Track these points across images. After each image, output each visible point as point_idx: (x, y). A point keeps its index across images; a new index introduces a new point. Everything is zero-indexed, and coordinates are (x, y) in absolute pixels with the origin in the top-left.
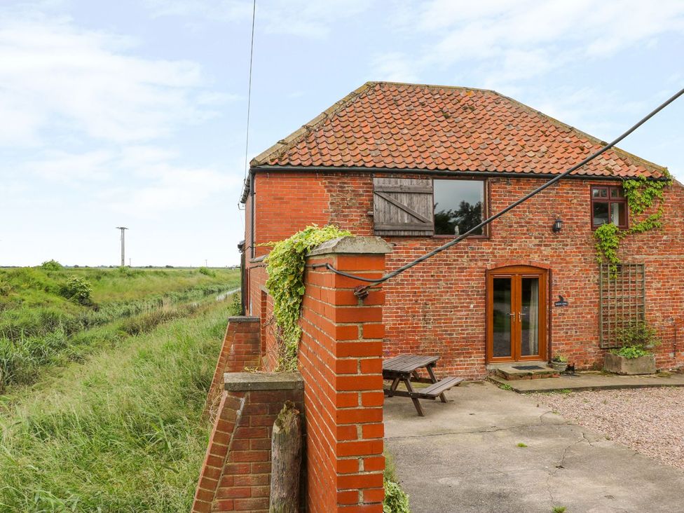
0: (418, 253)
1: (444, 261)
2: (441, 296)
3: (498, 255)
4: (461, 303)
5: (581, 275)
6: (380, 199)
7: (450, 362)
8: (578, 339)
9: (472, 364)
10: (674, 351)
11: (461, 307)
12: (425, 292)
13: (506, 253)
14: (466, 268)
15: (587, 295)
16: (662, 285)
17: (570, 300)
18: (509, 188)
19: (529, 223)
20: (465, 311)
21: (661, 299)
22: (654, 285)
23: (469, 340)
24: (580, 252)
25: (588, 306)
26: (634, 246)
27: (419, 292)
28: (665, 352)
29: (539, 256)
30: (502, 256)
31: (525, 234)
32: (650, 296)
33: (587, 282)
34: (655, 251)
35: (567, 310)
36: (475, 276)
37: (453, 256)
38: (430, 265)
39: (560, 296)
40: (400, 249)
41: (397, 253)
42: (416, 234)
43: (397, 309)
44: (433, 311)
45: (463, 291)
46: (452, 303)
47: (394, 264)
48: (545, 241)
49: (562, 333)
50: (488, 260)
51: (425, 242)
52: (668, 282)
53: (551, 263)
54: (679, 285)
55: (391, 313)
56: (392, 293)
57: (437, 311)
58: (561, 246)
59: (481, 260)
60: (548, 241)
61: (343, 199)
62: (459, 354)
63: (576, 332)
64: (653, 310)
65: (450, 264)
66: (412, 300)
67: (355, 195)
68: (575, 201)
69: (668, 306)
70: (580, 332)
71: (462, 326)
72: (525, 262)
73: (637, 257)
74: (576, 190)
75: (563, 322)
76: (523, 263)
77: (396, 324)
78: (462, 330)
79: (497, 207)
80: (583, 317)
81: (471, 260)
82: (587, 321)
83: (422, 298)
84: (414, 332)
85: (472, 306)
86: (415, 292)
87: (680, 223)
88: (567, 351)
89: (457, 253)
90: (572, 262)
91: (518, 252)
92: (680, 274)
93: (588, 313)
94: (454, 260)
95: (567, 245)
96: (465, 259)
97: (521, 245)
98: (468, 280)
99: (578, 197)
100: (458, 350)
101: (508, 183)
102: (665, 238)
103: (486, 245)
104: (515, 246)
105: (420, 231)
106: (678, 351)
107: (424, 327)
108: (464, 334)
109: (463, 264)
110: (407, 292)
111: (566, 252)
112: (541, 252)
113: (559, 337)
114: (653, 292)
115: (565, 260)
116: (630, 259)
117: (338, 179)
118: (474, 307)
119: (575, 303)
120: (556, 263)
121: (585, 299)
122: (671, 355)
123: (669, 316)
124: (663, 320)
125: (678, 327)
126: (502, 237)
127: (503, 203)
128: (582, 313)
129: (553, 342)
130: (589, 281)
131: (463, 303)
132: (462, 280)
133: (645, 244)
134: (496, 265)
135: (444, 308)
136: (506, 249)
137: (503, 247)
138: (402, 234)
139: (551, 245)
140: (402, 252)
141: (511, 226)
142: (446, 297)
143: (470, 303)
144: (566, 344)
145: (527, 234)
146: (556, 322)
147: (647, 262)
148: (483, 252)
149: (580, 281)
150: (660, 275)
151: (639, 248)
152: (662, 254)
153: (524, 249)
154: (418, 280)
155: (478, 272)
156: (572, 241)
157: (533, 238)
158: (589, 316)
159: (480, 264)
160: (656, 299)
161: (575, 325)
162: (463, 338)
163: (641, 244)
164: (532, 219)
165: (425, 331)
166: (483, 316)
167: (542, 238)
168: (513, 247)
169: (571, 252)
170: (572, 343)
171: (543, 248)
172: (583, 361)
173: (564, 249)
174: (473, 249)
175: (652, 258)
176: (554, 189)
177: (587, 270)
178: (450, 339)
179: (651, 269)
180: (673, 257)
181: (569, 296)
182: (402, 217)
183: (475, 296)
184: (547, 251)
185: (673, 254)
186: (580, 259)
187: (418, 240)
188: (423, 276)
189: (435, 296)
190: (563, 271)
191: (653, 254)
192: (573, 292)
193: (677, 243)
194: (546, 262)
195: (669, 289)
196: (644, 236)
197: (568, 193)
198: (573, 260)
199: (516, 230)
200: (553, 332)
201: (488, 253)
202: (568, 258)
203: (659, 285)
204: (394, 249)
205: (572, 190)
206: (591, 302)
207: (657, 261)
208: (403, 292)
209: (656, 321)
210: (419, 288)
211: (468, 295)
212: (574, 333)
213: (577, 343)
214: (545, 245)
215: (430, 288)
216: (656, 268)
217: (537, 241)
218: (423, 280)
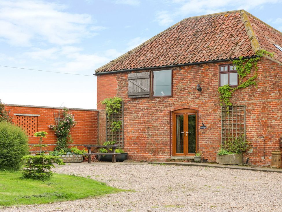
0: (146, 105)
1: (155, 108)
2: (154, 124)
3: (175, 104)
4: (161, 127)
5: (213, 112)
6: (131, 82)
7: (157, 154)
8: (211, 146)
9: (166, 156)
10: (264, 156)
11: (161, 129)
12: (148, 122)
13: (179, 103)
14: (163, 111)
15: (216, 123)
16: (257, 117)
17: (208, 126)
18: (181, 71)
19: (189, 88)
20: (163, 130)
21: (256, 125)
22: (252, 117)
23: (164, 144)
24: (212, 101)
25: (217, 129)
26: (241, 96)
27: (146, 122)
28: (259, 156)
29: (193, 104)
30: (177, 105)
31: (187, 93)
32: (249, 123)
33: (216, 116)
34: (253, 98)
35: (206, 131)
36: (166, 114)
37: (158, 106)
38: (150, 110)
39: (203, 124)
40: (140, 103)
41: (139, 105)
42: (143, 96)
43: (139, 129)
44: (151, 130)
45: (162, 121)
46: (158, 127)
47: (138, 110)
48: (196, 96)
49: (204, 143)
50: (171, 107)
51: (148, 100)
52: (260, 115)
53: (198, 107)
54: (267, 117)
55: (137, 131)
56: (137, 122)
57: (152, 131)
58: (203, 98)
59: (169, 107)
60: (197, 96)
61: (122, 84)
62: (160, 150)
63: (211, 142)
64: (251, 131)
65: (157, 109)
66: (143, 126)
67: (126, 81)
68: (210, 75)
69: (261, 129)
70: (213, 142)
71: (161, 138)
72: (187, 107)
73: (243, 102)
74: (211, 69)
75: (204, 137)
76: (186, 108)
77: (138, 136)
78: (162, 139)
79: (176, 81)
80: (214, 135)
81: (165, 107)
82: (216, 136)
83: (147, 124)
84: (144, 139)
85: (165, 128)
86: (145, 122)
87: (268, 80)
88: (207, 152)
89: (159, 104)
90: (208, 106)
91: (184, 102)
92: (267, 111)
93: (217, 133)
94: (159, 107)
95: (206, 97)
96: (163, 106)
97: (185, 99)
98: (164, 116)
99: (212, 72)
100: (160, 148)
101: (181, 69)
102: (259, 90)
103: (171, 100)
104: (183, 99)
105: (144, 95)
106: (266, 156)
107: (148, 137)
108: (162, 141)
109: (162, 109)
110: (142, 122)
111: (206, 101)
112: (194, 102)
113: (203, 144)
114: (252, 121)
115: (205, 105)
116: (238, 103)
117: (121, 75)
118: (166, 129)
119: (210, 127)
120: (201, 107)
121: (215, 125)
122: (263, 158)
123: (261, 135)
124: (257, 137)
125: (267, 141)
126: (177, 96)
127: (178, 79)
128: (213, 133)
129: (199, 147)
130: (217, 115)
131: (162, 127)
132: (161, 116)
133: (247, 94)
134: (175, 109)
135: (154, 129)
136: (179, 101)
137: (178, 100)
138: (138, 97)
139: (198, 98)
140: (140, 105)
141: (181, 90)
142: (155, 124)
143: (165, 127)
144: (206, 148)
145: (188, 94)
146: (201, 137)
147: (248, 104)
148: (170, 103)
149: (213, 116)
150: (255, 112)
151: (244, 96)
152: (257, 99)
153: (186, 101)
154: (146, 117)
155: (168, 112)
156: (209, 95)
157: (191, 95)
158: (217, 134)
159: (168, 108)
160: (253, 125)
161: (210, 139)
162: (162, 143)
163: (244, 94)
164: (190, 86)
165: (148, 140)
166: (169, 133)
167: (194, 95)
168: (182, 100)
169: (208, 101)
170: (209, 148)
171: (195, 100)
172: (214, 158)
173: (205, 99)
174: (166, 102)
175: (251, 102)
176: (200, 70)
177: (216, 110)
178: (157, 143)
179: (250, 108)
180: (263, 101)
181: (207, 123)
182: (138, 89)
183: (166, 124)
184: (197, 101)
185: (263, 99)
186: (212, 104)
187: (146, 99)
188: (147, 115)
189: (152, 123)
190: (204, 110)
191: (251, 100)
192: (209, 121)
193: (266, 93)
194: (196, 106)
195: (261, 119)
196: (247, 90)
197: (207, 71)
198: (209, 105)
199: (183, 92)
200: (199, 141)
201: (171, 103)
202: (206, 104)
203: (255, 117)
204: (138, 103)
205: (209, 69)
206: (218, 127)
207: (254, 104)
208: (140, 122)
209: (254, 138)
210: (146, 120)
211: (164, 123)
212: (209, 142)
213: (211, 148)
214: (196, 98)
215: (150, 120)
216: (253, 108)
217: (192, 97)
218: (147, 117)
